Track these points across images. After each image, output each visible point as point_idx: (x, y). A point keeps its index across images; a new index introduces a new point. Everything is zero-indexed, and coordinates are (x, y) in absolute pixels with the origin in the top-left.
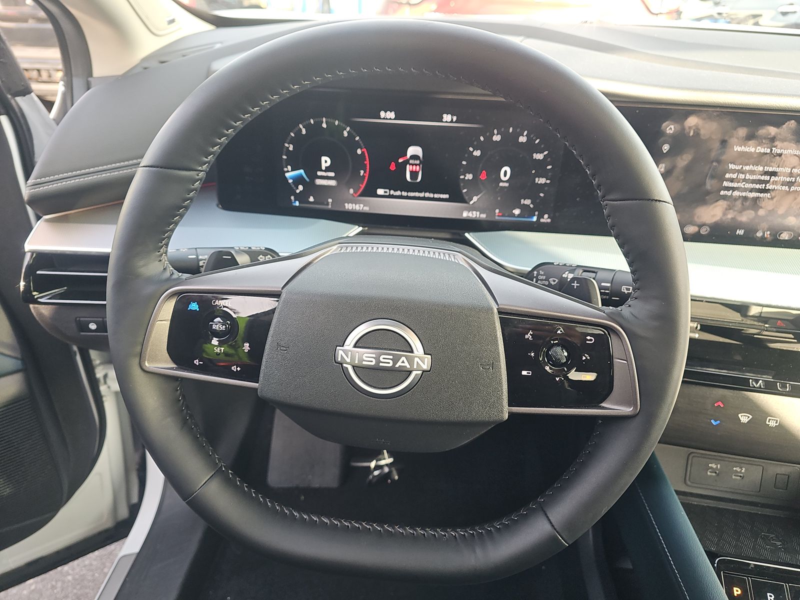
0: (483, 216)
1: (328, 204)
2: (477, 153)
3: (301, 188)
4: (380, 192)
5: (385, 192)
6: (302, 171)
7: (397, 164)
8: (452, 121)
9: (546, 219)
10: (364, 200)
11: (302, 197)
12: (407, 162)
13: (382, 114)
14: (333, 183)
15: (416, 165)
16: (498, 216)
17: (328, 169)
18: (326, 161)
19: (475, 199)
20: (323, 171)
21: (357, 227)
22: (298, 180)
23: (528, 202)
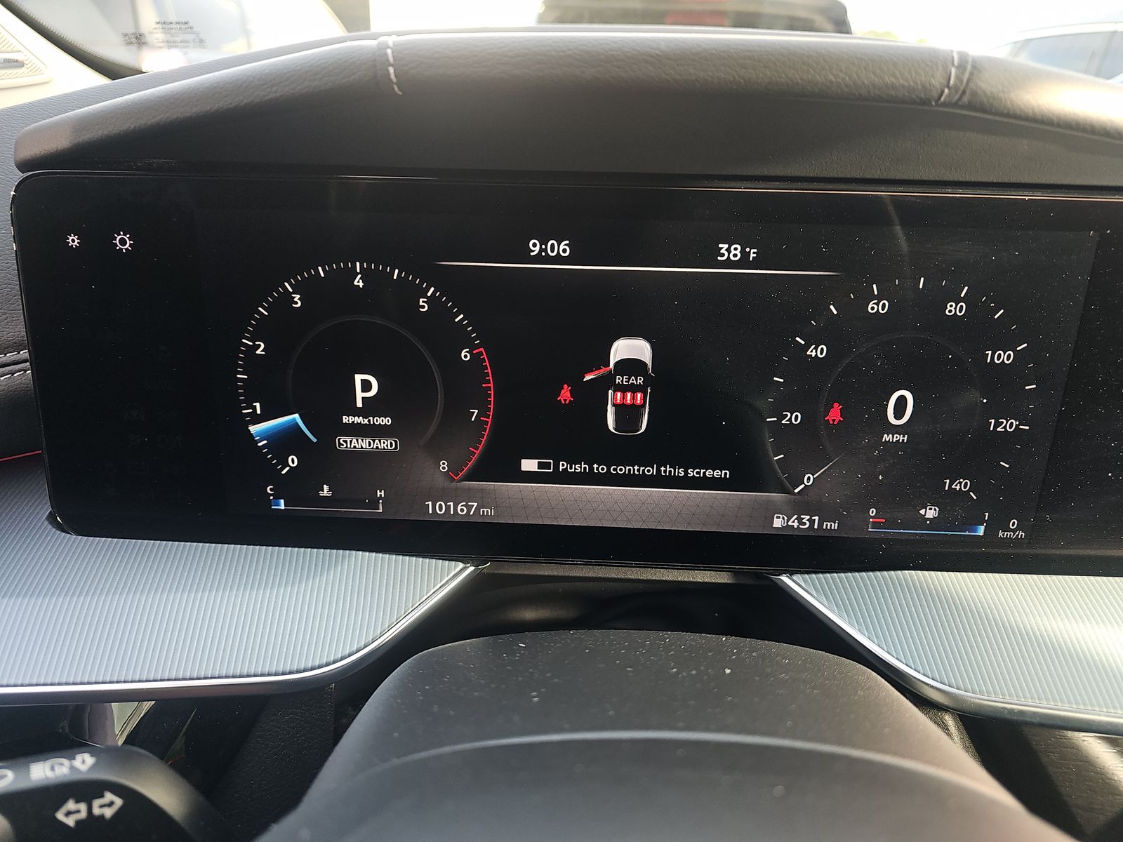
0: (833, 526)
1: (374, 503)
2: (818, 352)
3: (293, 461)
4: (529, 465)
5: (540, 465)
6: (296, 416)
7: (579, 388)
8: (744, 262)
9: (1013, 530)
10: (482, 490)
11: (294, 486)
12: (607, 382)
13: (535, 247)
14: (385, 444)
15: (634, 389)
16: (875, 525)
17: (371, 407)
18: (365, 387)
19: (809, 479)
20: (358, 412)
21: (461, 565)
22: (286, 441)
23: (962, 485)
